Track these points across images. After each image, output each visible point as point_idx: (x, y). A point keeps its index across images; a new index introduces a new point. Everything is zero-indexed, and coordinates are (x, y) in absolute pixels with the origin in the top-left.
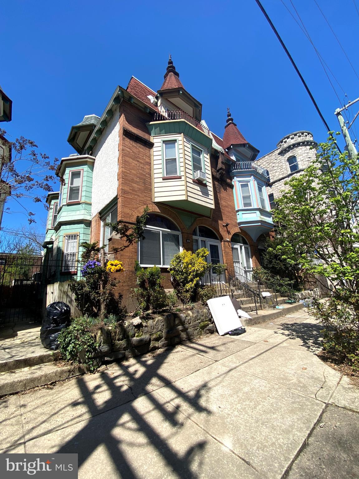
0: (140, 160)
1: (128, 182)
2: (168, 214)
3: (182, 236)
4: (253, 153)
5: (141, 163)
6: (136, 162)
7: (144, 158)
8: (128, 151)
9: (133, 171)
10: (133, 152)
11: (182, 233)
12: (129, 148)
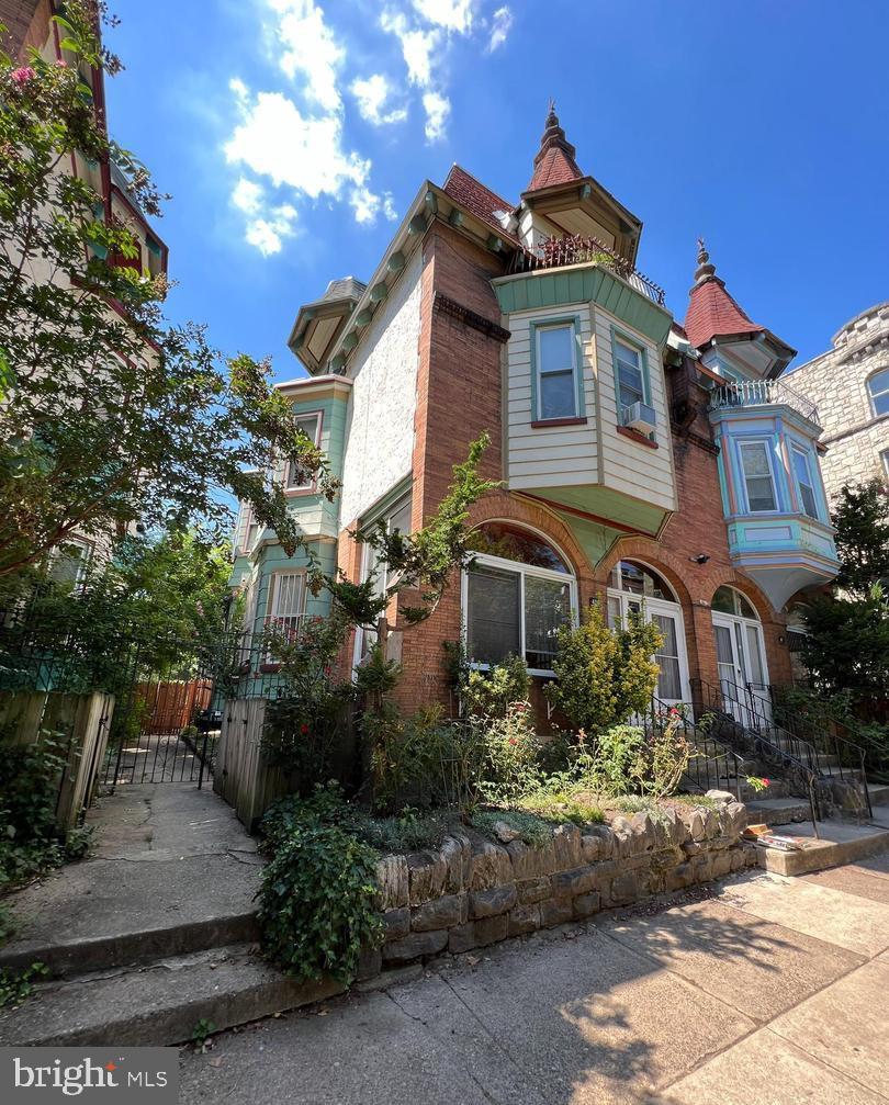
0: (474, 378)
1: (442, 436)
2: (542, 526)
3: (579, 588)
4: (776, 358)
5: (476, 385)
6: (464, 384)
7: (485, 372)
8: (445, 355)
9: (455, 407)
10: (457, 356)
11: (579, 579)
12: (448, 347)
